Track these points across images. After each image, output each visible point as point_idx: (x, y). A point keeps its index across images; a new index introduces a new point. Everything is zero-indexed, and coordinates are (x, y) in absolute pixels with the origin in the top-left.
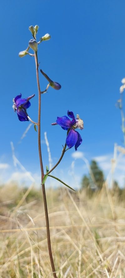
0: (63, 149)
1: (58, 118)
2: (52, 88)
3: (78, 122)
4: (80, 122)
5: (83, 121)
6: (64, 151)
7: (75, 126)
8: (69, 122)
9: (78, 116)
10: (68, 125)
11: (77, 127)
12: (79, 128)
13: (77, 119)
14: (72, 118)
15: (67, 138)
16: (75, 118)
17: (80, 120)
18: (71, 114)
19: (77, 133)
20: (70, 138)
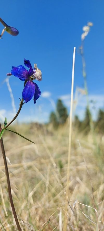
0: (20, 102)
1: (13, 67)
2: (9, 33)
3: (35, 72)
4: (38, 73)
5: (41, 72)
6: (22, 104)
7: (32, 77)
8: (25, 72)
9: (35, 65)
10: (24, 75)
11: (35, 78)
12: (37, 79)
13: (35, 69)
14: (29, 67)
15: (24, 90)
16: (33, 68)
17: (38, 70)
18: (27, 63)
19: (35, 84)
20: (27, 90)
